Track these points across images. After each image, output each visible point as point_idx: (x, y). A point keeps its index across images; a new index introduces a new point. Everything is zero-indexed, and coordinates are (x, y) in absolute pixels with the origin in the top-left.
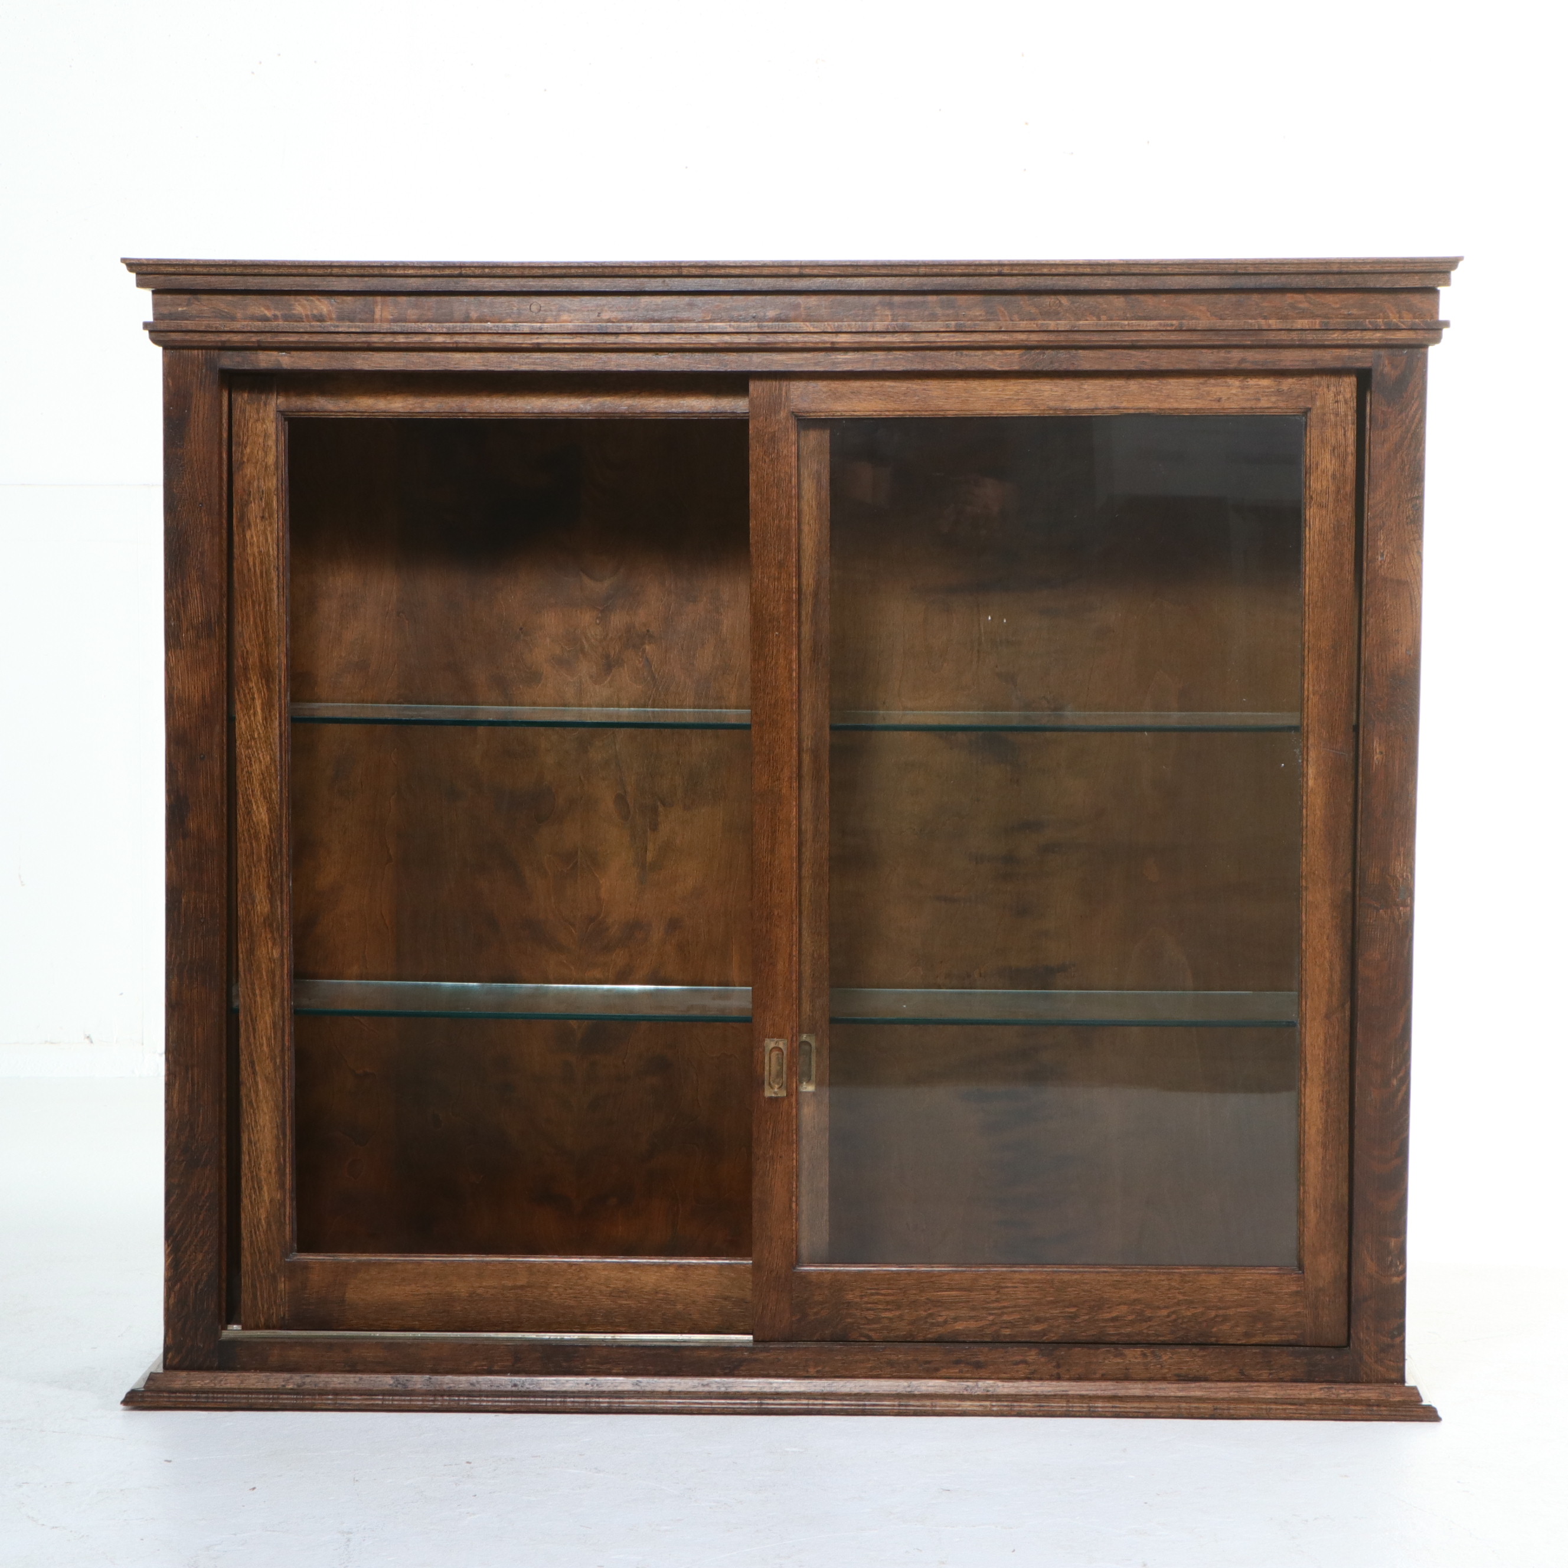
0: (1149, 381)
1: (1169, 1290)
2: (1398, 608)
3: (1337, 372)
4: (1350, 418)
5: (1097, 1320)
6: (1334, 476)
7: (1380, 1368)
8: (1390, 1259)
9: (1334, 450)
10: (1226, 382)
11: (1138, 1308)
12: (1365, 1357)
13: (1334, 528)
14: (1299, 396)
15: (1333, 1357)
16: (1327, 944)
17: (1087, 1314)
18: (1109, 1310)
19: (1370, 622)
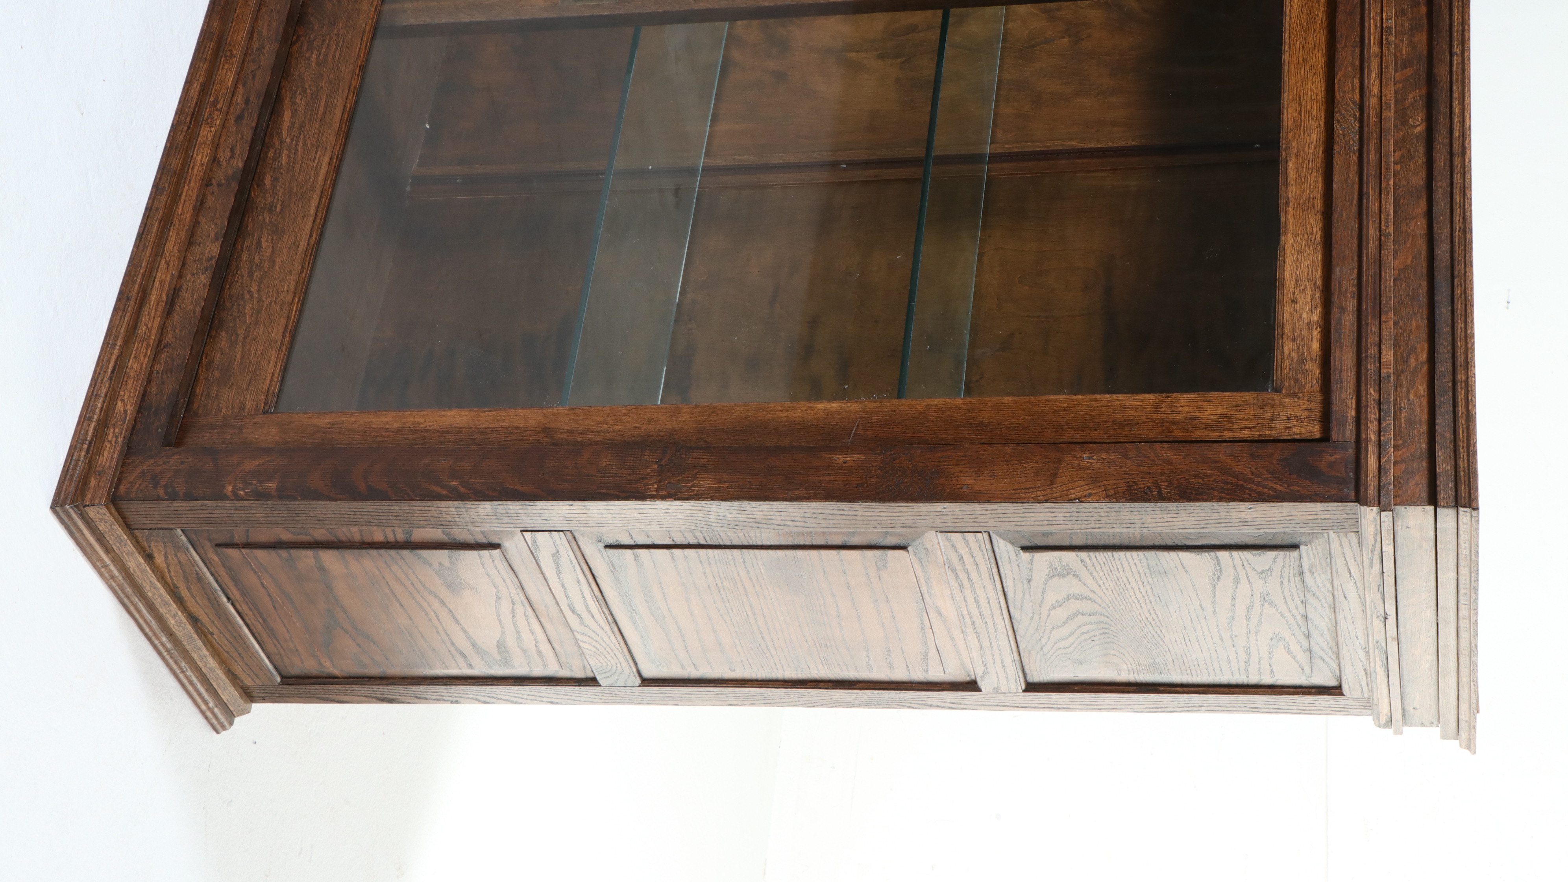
0: (1319, 233)
1: (277, 292)
2: (1022, 475)
3: (1326, 418)
4: (1267, 432)
5: (262, 231)
6: (1194, 418)
7: (134, 475)
8: (254, 482)
9: (1226, 417)
10: (1316, 307)
11: (265, 265)
12: (151, 461)
13: (1129, 420)
14: (1296, 380)
15: (160, 430)
16: (629, 427)
17: (270, 221)
18: (270, 239)
19: (1006, 448)
